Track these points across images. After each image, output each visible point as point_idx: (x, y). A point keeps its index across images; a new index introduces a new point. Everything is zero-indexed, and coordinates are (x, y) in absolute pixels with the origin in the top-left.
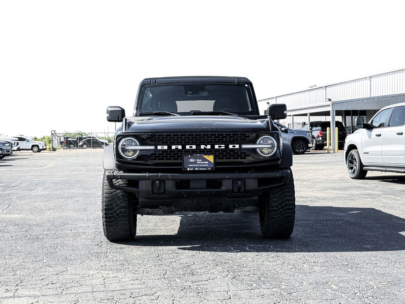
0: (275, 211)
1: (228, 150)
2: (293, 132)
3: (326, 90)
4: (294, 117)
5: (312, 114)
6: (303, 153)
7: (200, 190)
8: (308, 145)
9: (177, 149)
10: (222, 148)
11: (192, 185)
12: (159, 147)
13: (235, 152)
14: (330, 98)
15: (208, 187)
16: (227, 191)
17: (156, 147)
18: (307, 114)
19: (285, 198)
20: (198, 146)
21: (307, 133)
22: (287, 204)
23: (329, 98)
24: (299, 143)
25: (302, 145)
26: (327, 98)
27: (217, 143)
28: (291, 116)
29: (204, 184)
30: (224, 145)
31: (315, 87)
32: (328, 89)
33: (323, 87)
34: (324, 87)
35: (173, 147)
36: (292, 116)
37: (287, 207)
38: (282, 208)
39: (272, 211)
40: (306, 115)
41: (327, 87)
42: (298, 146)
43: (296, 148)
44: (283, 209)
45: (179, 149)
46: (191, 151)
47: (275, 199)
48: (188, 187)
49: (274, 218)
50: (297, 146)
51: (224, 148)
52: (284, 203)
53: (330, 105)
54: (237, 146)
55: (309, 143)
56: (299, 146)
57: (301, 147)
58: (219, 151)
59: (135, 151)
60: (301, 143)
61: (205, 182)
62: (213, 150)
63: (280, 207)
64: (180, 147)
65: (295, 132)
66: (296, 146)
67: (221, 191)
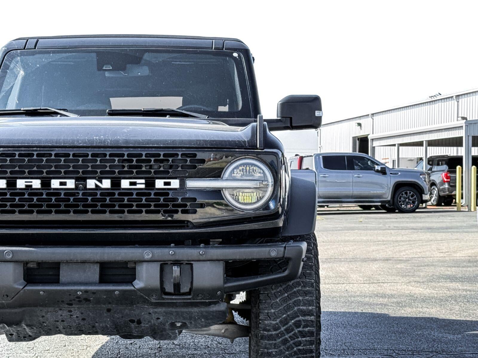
0: (270, 338)
1: (153, 192)
2: (396, 174)
3: (458, 102)
4: (401, 148)
5: (432, 143)
6: (413, 211)
7: (82, 288)
8: (422, 197)
9: (29, 187)
10: (138, 186)
11: (65, 274)
13: (170, 196)
14: (466, 116)
15: (103, 280)
16: (147, 291)
18: (423, 142)
19: (296, 308)
20: (81, 180)
21: (421, 175)
22: (300, 321)
23: (463, 116)
24: (406, 193)
25: (412, 196)
26: (460, 115)
27: (127, 176)
28: (394, 145)
29: (94, 273)
30: (143, 181)
31: (439, 97)
32: (462, 100)
33: (452, 97)
34: (454, 97)
35: (21, 184)
36: (397, 145)
37: (300, 329)
38: (288, 331)
39: (263, 337)
40: (420, 144)
41: (460, 97)
42: (404, 198)
43: (400, 202)
44: (291, 334)
45: (33, 187)
46: (63, 192)
47: (273, 311)
50: (402, 198)
51: (143, 186)
52: (293, 318)
53: (462, 127)
54: (175, 184)
55: (424, 194)
56: (407, 198)
57: (409, 199)
58: (132, 194)
60: (410, 193)
61: (97, 268)
62: (117, 192)
63: (283, 329)
64: (36, 184)
65: (399, 173)
66: (400, 199)
67: (134, 291)
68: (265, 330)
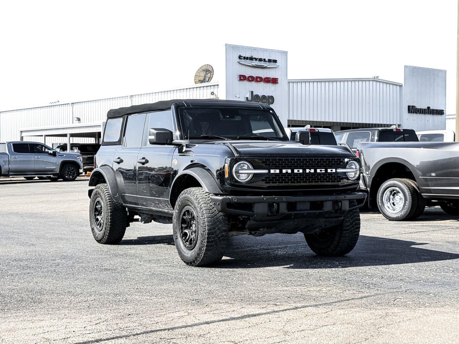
0: (347, 230)
1: (327, 174)
7: (307, 212)
9: (287, 172)
10: (323, 172)
11: (299, 207)
12: (272, 171)
13: (333, 175)
16: (327, 212)
17: (269, 171)
19: (355, 218)
20: (304, 170)
22: (356, 223)
27: (319, 168)
29: (308, 206)
30: (324, 170)
35: (284, 171)
37: (357, 226)
38: (353, 227)
39: (345, 230)
44: (353, 228)
45: (289, 172)
46: (299, 174)
47: (348, 219)
48: (295, 209)
49: (345, 236)
51: (324, 172)
52: (354, 222)
54: (334, 170)
58: (321, 175)
59: (249, 174)
61: (309, 204)
62: (316, 174)
63: (351, 226)
64: (289, 171)
67: (323, 212)
68: (345, 227)
